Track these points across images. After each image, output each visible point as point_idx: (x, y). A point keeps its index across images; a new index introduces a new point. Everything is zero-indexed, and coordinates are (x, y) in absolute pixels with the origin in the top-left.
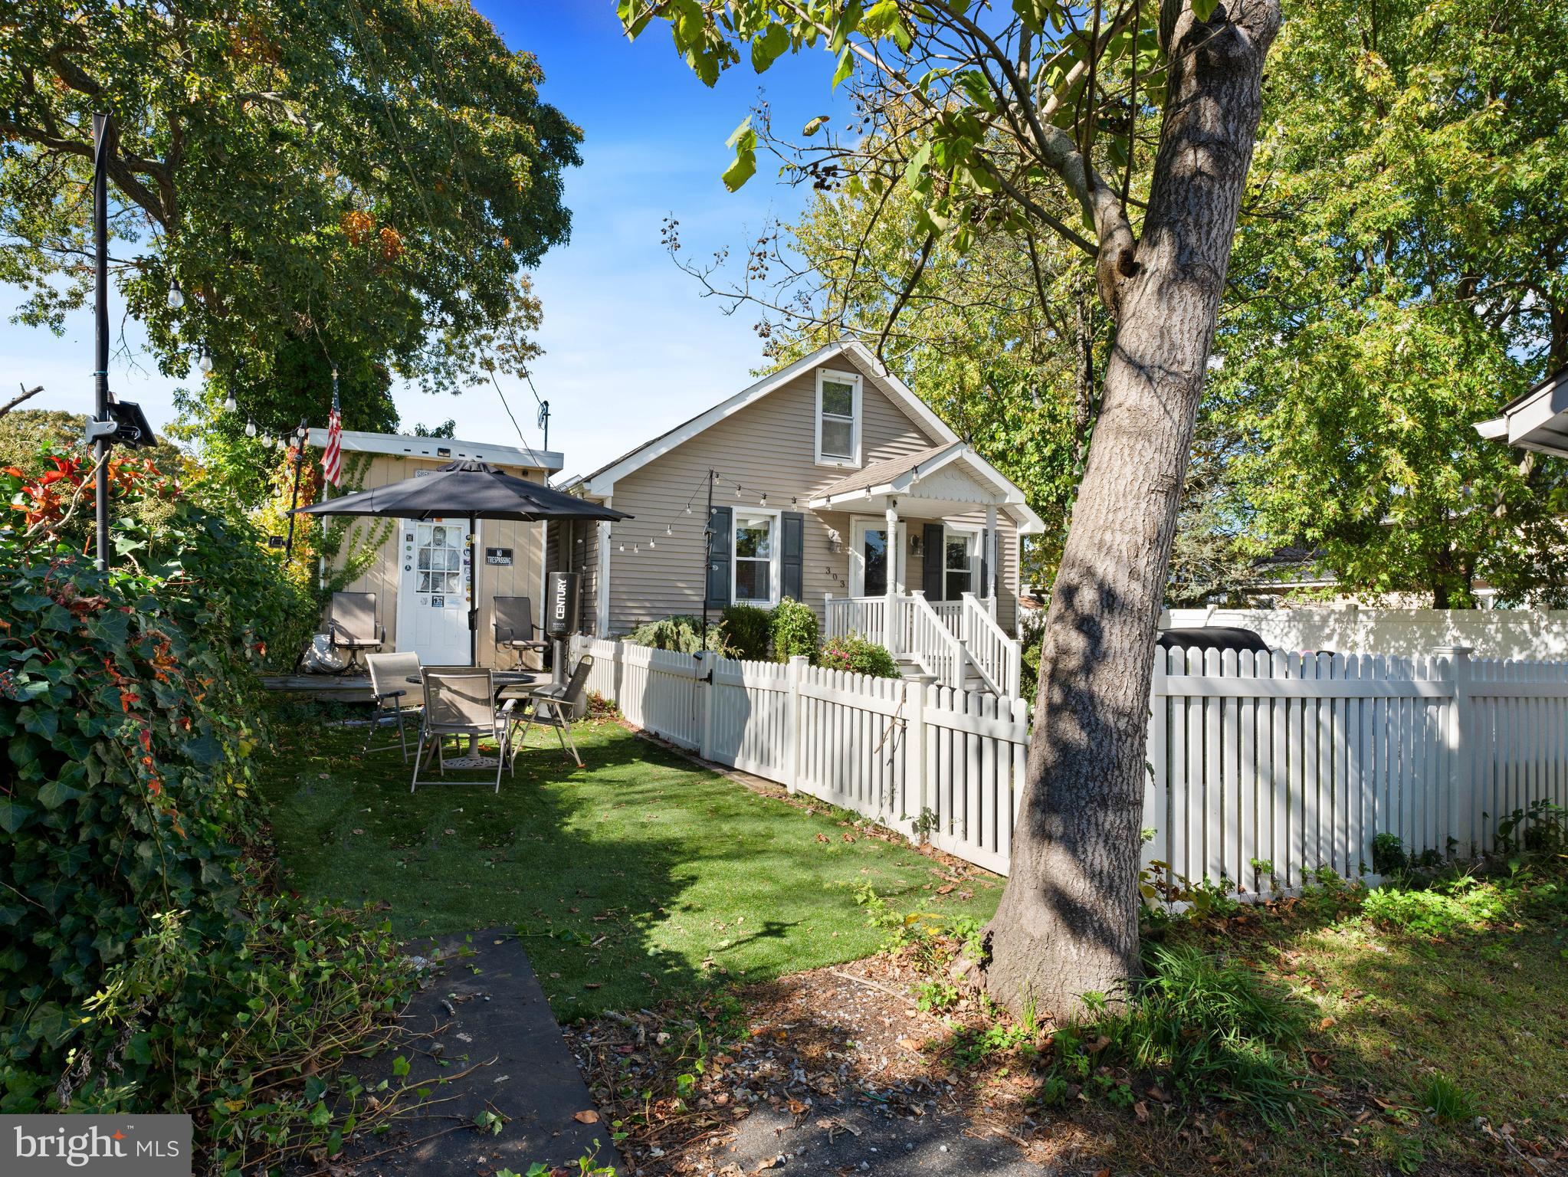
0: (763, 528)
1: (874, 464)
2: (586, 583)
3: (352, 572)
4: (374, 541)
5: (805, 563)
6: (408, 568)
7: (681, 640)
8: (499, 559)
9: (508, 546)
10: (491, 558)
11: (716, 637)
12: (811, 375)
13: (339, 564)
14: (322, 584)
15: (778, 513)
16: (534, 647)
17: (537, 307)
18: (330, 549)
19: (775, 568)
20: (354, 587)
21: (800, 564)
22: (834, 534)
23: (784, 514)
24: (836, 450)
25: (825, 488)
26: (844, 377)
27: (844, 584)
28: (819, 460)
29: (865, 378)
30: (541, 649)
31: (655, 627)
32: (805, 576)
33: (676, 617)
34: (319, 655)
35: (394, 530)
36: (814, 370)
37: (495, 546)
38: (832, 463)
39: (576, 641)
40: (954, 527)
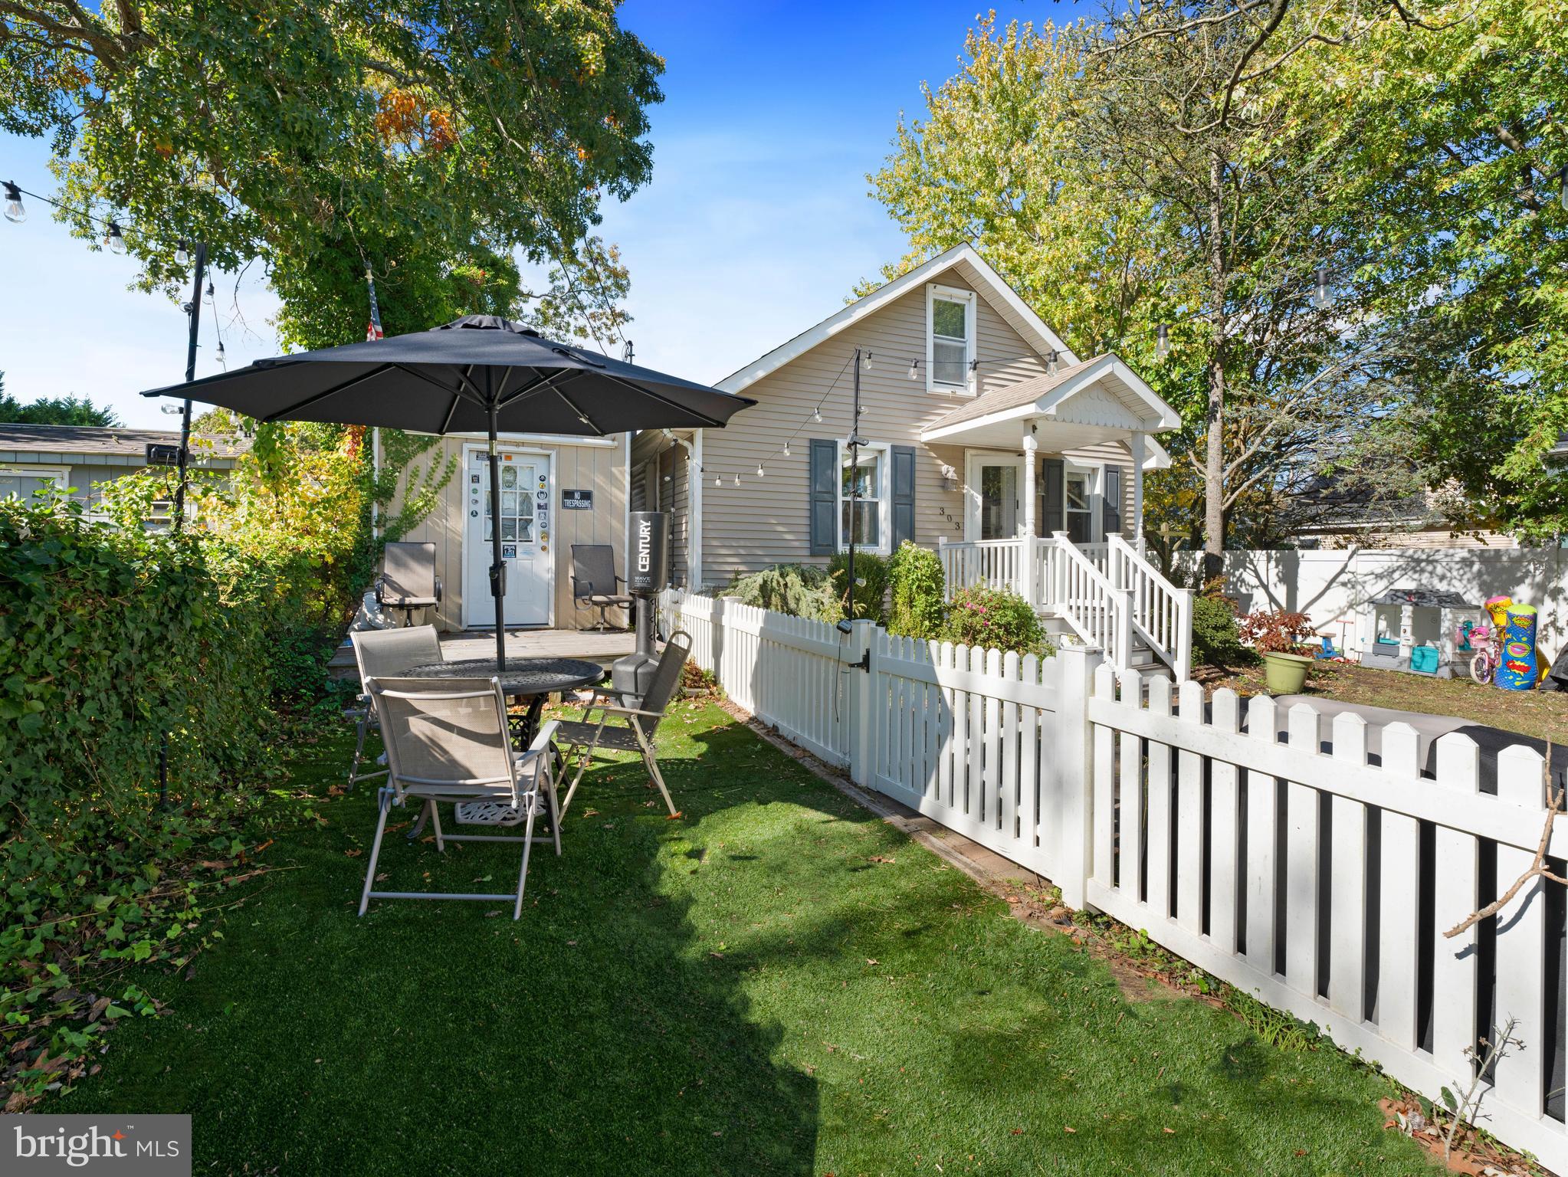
0: (871, 465)
1: (990, 392)
2: (675, 529)
3: (409, 519)
4: (434, 483)
5: (917, 503)
6: (474, 514)
7: (790, 594)
8: (576, 502)
9: (588, 488)
10: (568, 502)
11: (830, 590)
12: (920, 291)
13: (394, 509)
14: (375, 533)
15: (887, 446)
16: (617, 602)
17: (625, 274)
18: (384, 493)
19: (884, 509)
20: (412, 536)
21: (912, 504)
22: (949, 471)
23: (893, 447)
24: (948, 377)
25: (938, 418)
26: (957, 295)
27: (959, 527)
28: (933, 388)
29: (979, 297)
30: (626, 605)
31: (759, 579)
32: (917, 518)
33: (782, 566)
34: (369, 615)
35: (456, 470)
36: (923, 287)
37: (571, 487)
38: (945, 391)
39: (666, 596)
40: (1075, 461)
